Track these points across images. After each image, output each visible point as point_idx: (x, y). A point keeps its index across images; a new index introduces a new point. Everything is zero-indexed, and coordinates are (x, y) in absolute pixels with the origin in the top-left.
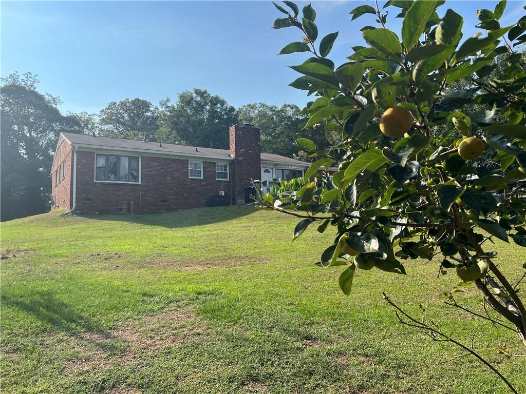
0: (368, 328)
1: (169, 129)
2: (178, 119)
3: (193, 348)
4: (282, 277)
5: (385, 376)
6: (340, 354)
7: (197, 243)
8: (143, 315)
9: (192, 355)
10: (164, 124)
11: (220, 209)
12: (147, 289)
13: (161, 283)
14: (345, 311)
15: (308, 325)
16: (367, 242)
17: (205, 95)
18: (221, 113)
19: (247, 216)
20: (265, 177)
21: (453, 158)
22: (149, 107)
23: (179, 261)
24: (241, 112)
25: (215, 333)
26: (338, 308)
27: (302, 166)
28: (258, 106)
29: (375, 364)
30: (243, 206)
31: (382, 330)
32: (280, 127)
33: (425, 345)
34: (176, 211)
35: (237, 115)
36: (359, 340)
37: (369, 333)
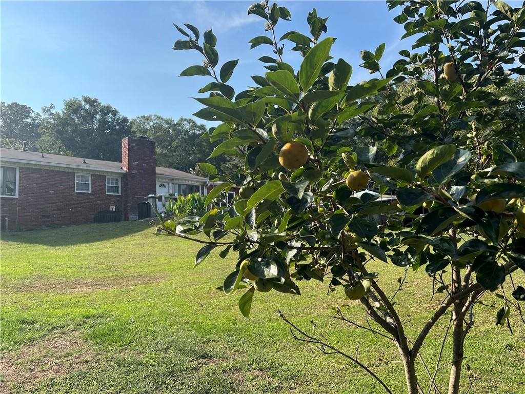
0: (262, 342)
1: (53, 138)
2: (63, 128)
3: (79, 377)
4: (178, 296)
5: (279, 388)
6: (236, 370)
7: (84, 262)
8: (20, 345)
9: (78, 385)
10: (47, 133)
11: (110, 226)
12: (25, 315)
13: (43, 308)
14: (241, 327)
15: (204, 343)
16: (267, 267)
17: (95, 104)
18: (112, 123)
19: (140, 233)
20: (161, 192)
21: (342, 188)
22: (29, 113)
23: (63, 283)
24: (134, 124)
25: (105, 359)
26: (234, 324)
27: (199, 182)
28: (153, 117)
29: (269, 377)
30: (136, 222)
31: (276, 343)
32: (177, 141)
33: (314, 355)
34: (60, 227)
35: (130, 127)
36: (254, 354)
37: (264, 347)
